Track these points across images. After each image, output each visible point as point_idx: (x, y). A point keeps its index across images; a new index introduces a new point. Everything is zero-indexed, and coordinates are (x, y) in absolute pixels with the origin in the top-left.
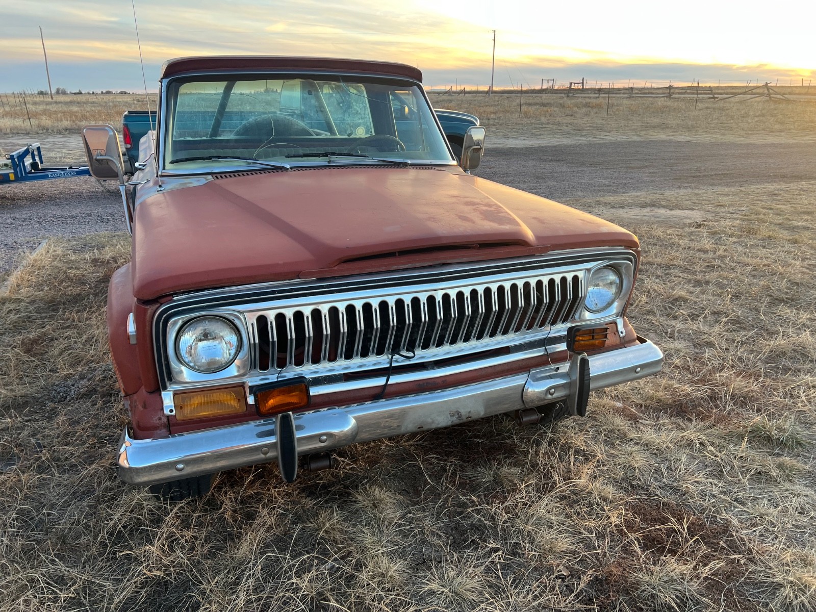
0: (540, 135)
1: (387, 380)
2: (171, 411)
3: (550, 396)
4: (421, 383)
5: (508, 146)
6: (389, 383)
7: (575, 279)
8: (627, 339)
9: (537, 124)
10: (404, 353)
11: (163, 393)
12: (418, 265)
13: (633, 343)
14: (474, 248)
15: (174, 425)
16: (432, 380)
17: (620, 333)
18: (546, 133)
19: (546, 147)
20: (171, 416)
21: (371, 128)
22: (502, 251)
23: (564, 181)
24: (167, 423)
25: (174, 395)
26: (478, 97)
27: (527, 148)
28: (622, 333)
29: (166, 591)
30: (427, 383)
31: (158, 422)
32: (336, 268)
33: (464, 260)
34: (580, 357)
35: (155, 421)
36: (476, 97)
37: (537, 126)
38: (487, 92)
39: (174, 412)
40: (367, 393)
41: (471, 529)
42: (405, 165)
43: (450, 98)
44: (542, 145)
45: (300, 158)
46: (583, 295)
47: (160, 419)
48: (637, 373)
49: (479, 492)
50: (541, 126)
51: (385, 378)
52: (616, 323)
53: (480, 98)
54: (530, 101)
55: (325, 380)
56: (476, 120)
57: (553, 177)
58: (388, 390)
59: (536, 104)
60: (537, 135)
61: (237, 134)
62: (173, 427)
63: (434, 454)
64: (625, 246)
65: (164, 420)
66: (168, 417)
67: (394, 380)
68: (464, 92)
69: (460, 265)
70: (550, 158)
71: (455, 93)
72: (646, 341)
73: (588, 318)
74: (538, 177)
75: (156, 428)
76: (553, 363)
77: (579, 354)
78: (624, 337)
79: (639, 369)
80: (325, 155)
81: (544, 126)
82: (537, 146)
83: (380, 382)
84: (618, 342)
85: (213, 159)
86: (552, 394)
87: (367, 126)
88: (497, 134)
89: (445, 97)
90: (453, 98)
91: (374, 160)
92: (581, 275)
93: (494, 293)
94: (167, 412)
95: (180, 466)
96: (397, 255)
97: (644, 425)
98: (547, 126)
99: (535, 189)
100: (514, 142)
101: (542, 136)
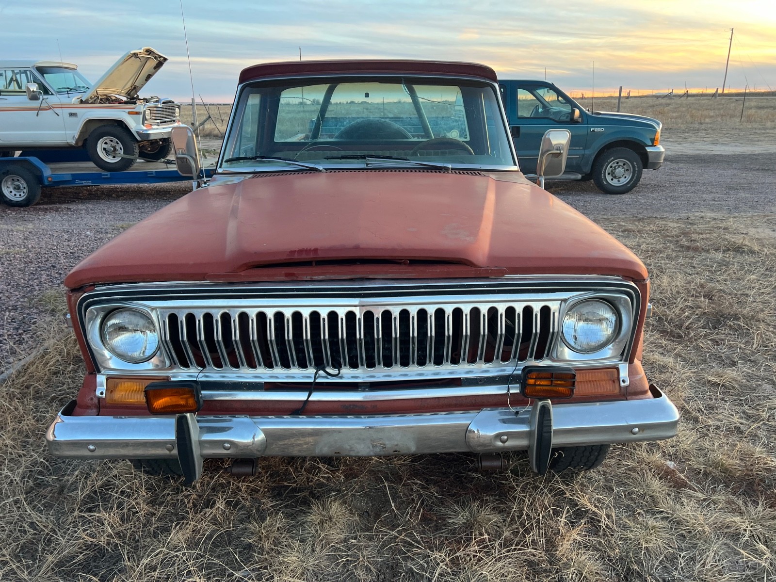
0: (758, 141)
1: (309, 396)
2: (102, 393)
3: (500, 444)
4: (347, 404)
5: (714, 153)
6: (310, 399)
7: (546, 311)
8: (629, 390)
9: (760, 129)
10: (330, 370)
11: (98, 376)
12: (333, 277)
13: (641, 396)
14: (405, 263)
15: (104, 407)
16: (360, 404)
17: (621, 382)
18: (767, 139)
19: (759, 155)
20: (102, 398)
21: (465, 131)
22: (438, 269)
23: (761, 193)
24: (97, 404)
25: (107, 379)
26: (704, 100)
27: (735, 155)
28: (624, 381)
29: (102, 558)
30: (354, 405)
31: (90, 402)
32: (242, 273)
33: (390, 276)
34: (540, 403)
35: (87, 400)
36: (699, 100)
37: (759, 132)
38: (713, 95)
39: (104, 396)
40: (287, 406)
41: (407, 573)
42: (446, 169)
43: (669, 101)
44: (757, 153)
45: (339, 160)
46: (556, 330)
47: (92, 399)
48: (634, 434)
49: (442, 533)
50: (763, 131)
51: (307, 394)
52: (618, 369)
53: (704, 101)
54: (763, 104)
55: (245, 386)
56: (658, 124)
57: (750, 188)
58: (309, 407)
59: (767, 108)
60: (755, 141)
61: (340, 136)
62: (103, 408)
63: (418, 480)
64: (623, 276)
65: (95, 401)
66: (99, 399)
67: (316, 396)
68: (687, 95)
69: (386, 281)
70: (758, 167)
71: (675, 96)
72: (660, 395)
73: (567, 358)
74: (730, 188)
75: (88, 407)
76: (512, 405)
77: (541, 400)
78: (626, 387)
79: (637, 429)
80: (363, 157)
81: (768, 131)
82: (749, 153)
83: (301, 396)
84: (617, 391)
85: (258, 159)
86: (504, 442)
87: (462, 129)
88: (705, 139)
89: (663, 101)
90: (673, 101)
91: (413, 163)
92: (554, 306)
93: (431, 316)
94: (98, 393)
95: (91, 447)
96: (314, 264)
97: (690, 497)
98: (770, 131)
99: (719, 201)
100: (723, 148)
101: (760, 143)
